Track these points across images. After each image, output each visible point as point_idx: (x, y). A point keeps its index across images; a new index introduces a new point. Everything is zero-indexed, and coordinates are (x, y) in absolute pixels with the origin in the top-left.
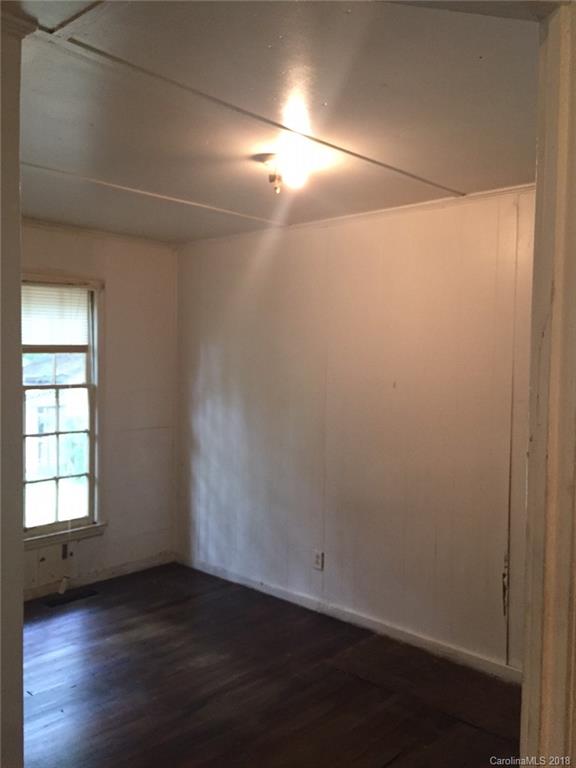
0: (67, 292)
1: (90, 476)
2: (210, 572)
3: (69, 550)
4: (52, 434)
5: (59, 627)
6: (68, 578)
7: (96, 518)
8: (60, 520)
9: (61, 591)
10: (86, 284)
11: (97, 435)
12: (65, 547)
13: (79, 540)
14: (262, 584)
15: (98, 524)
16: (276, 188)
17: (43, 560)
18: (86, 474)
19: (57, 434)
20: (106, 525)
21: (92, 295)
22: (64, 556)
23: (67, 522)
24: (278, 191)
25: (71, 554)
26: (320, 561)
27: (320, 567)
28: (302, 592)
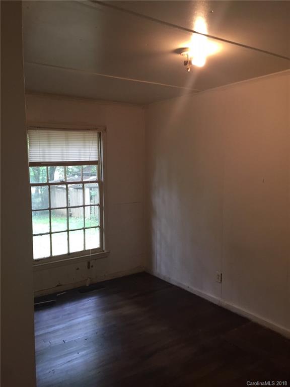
0: (87, 134)
1: (101, 227)
2: (162, 278)
3: (91, 265)
4: (81, 206)
5: (83, 305)
6: (90, 278)
7: (104, 249)
8: (86, 249)
9: (87, 285)
10: (97, 129)
11: (104, 206)
12: (89, 263)
13: (96, 260)
14: (188, 287)
15: (105, 252)
16: (188, 69)
17: (78, 269)
18: (98, 227)
19: (84, 206)
20: (109, 252)
21: (100, 135)
22: (89, 267)
23: (89, 250)
24: (189, 70)
25: (92, 266)
26: (220, 278)
27: (220, 281)
28: (210, 294)
